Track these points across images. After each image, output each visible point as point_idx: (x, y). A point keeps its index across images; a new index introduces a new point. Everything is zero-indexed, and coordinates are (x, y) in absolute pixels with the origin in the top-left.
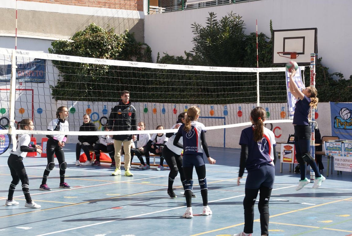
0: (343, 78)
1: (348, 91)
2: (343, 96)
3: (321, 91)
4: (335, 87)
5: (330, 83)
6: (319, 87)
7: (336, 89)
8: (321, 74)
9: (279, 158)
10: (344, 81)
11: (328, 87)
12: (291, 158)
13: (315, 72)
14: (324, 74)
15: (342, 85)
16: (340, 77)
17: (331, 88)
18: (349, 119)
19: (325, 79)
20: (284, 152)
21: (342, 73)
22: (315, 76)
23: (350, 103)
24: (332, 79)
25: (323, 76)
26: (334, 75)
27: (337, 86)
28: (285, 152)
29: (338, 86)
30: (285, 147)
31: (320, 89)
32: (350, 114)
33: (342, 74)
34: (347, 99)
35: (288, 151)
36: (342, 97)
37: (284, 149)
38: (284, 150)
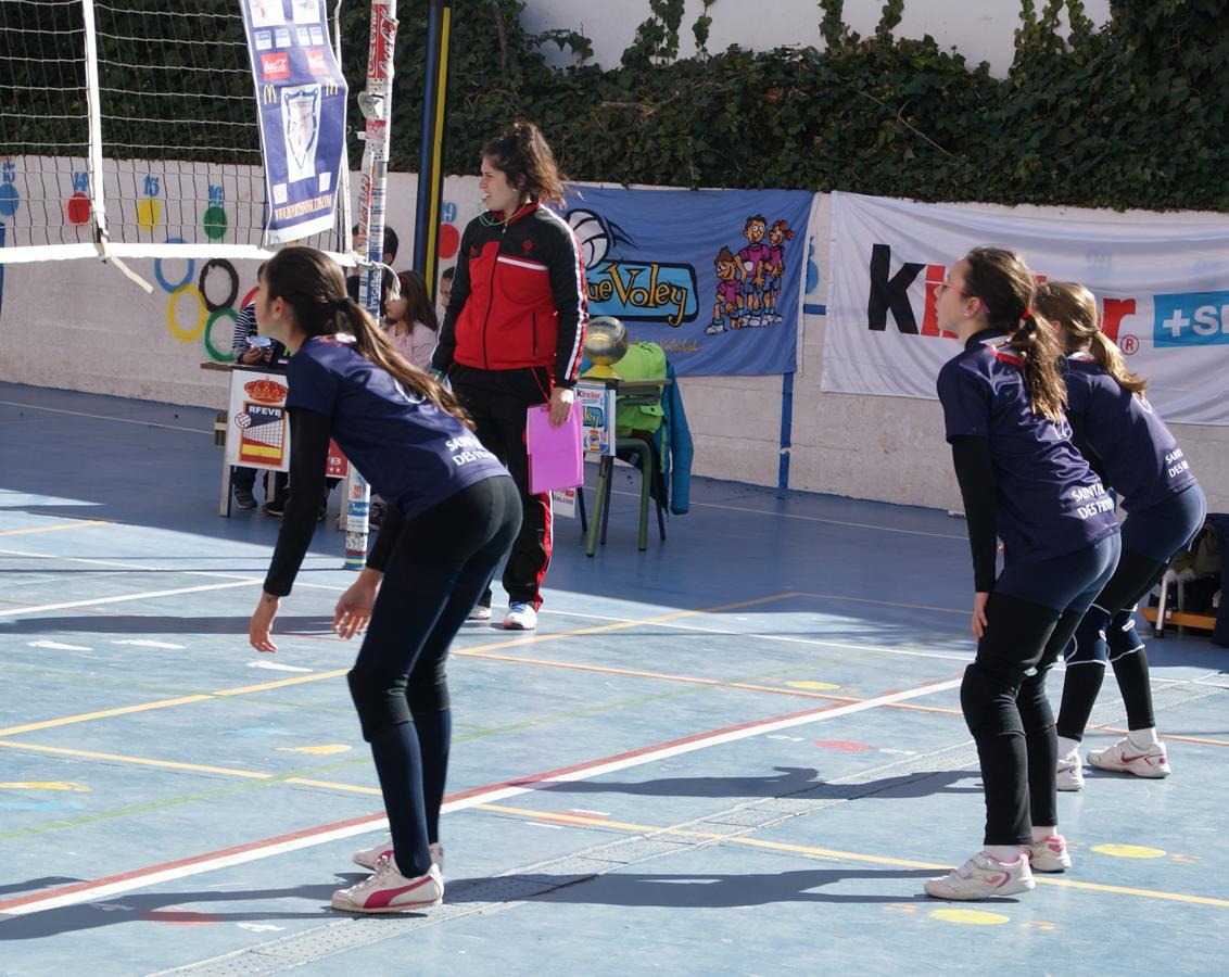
0: (590, 62)
1: (603, 125)
2: (582, 149)
3: (480, 119)
4: (548, 101)
5: (526, 80)
7: (549, 112)
8: (487, 33)
9: (217, 443)
10: (592, 79)
11: (515, 102)
12: (276, 442)
13: (393, 14)
14: (502, 35)
15: (581, 93)
16: (578, 56)
17: (526, 108)
18: (602, 267)
19: (504, 56)
20: (247, 411)
21: (586, 36)
22: (393, 33)
23: (607, 185)
24: (539, 59)
25: (496, 42)
26: (550, 41)
27: (560, 101)
28: (252, 416)
29: (561, 96)
30: (250, 387)
32: (604, 241)
33: (589, 41)
34: (598, 167)
35: (264, 411)
36: (571, 157)
37: (246, 397)
38: (248, 405)
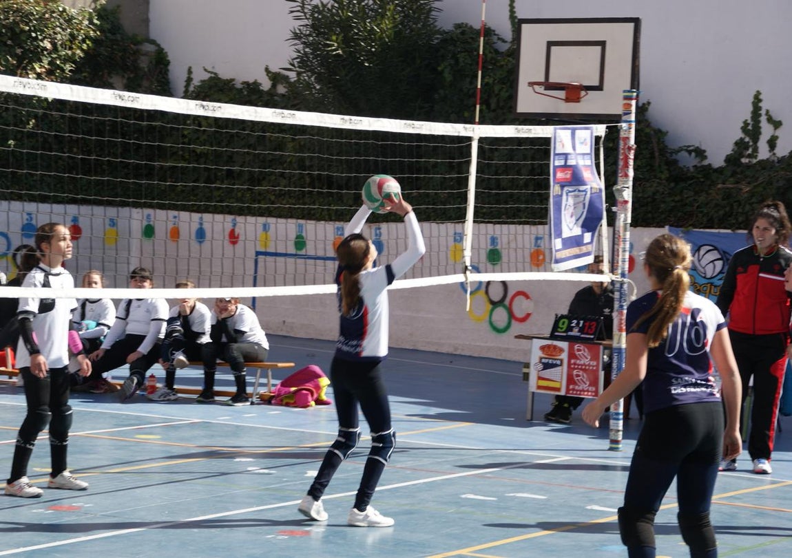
0: (706, 163)
1: (719, 197)
2: (706, 211)
3: (646, 196)
4: (685, 185)
5: (670, 173)
6: (640, 185)
7: (685, 191)
8: (647, 148)
9: (524, 379)
10: (708, 171)
11: (665, 186)
12: (558, 379)
13: (632, 142)
14: (656, 149)
15: (702, 180)
16: (698, 160)
17: (671, 189)
18: (719, 277)
19: (657, 161)
20: (540, 362)
21: (703, 148)
22: (633, 152)
23: (722, 231)
24: (676, 162)
25: (652, 153)
26: (683, 152)
27: (690, 185)
28: (543, 364)
29: (691, 182)
30: (543, 348)
31: (643, 191)
32: (721, 262)
33: (704, 151)
34: (716, 221)
35: (550, 361)
36: (700, 215)
37: (540, 354)
38: (541, 358)
